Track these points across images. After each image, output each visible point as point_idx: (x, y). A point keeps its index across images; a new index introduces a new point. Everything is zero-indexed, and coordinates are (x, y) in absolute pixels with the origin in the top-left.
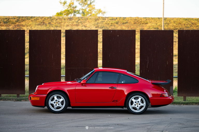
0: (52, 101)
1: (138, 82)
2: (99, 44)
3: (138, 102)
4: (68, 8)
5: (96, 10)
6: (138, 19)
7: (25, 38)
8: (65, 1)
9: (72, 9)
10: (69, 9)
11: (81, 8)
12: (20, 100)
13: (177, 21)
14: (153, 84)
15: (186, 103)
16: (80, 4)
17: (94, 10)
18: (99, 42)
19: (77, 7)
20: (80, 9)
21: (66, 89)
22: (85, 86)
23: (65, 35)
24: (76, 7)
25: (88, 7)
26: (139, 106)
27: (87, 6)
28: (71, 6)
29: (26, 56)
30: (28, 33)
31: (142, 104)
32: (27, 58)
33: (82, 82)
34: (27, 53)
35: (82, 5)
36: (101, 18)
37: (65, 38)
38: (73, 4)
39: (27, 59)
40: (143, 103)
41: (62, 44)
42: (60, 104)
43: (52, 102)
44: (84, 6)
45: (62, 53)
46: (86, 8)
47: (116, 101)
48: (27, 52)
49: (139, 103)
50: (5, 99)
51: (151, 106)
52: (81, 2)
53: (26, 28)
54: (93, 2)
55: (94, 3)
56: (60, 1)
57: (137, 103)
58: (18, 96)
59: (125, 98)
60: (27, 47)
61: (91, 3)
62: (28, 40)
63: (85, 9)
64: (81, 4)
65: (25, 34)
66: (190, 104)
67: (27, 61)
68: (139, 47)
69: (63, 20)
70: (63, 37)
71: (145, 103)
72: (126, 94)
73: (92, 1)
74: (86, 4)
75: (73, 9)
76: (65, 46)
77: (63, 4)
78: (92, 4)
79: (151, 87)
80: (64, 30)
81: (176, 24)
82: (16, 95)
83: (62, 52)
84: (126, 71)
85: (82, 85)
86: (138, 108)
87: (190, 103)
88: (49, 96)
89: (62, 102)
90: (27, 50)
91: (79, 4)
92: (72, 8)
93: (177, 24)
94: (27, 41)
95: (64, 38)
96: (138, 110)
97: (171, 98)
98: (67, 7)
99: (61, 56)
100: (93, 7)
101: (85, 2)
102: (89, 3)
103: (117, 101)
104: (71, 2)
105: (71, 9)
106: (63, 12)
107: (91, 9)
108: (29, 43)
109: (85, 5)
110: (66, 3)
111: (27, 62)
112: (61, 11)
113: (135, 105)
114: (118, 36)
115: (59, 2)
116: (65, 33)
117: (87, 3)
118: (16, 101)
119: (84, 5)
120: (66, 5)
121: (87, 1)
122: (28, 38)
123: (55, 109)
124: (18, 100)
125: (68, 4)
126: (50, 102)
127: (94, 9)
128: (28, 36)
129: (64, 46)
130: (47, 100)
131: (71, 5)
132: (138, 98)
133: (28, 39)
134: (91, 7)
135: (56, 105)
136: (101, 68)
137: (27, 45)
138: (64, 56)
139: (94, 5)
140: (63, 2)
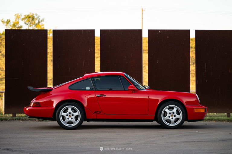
8: (8, 20)
16: (26, 23)
24: (21, 27)
27: (35, 26)
35: (29, 24)
38: (18, 23)
46: (33, 28)
52: (27, 21)
54: (42, 21)
55: (43, 22)
56: (2, 20)
61: (39, 22)
73: (40, 20)
77: (6, 24)
78: (40, 24)
91: (24, 23)
101: (32, 21)
102: (37, 22)
104: (16, 21)
109: (32, 25)
110: (9, 22)
114: (168, 37)
115: (1, 21)
117: (35, 22)
125: (12, 23)
131: (16, 25)
139: (43, 25)
140: (6, 20)
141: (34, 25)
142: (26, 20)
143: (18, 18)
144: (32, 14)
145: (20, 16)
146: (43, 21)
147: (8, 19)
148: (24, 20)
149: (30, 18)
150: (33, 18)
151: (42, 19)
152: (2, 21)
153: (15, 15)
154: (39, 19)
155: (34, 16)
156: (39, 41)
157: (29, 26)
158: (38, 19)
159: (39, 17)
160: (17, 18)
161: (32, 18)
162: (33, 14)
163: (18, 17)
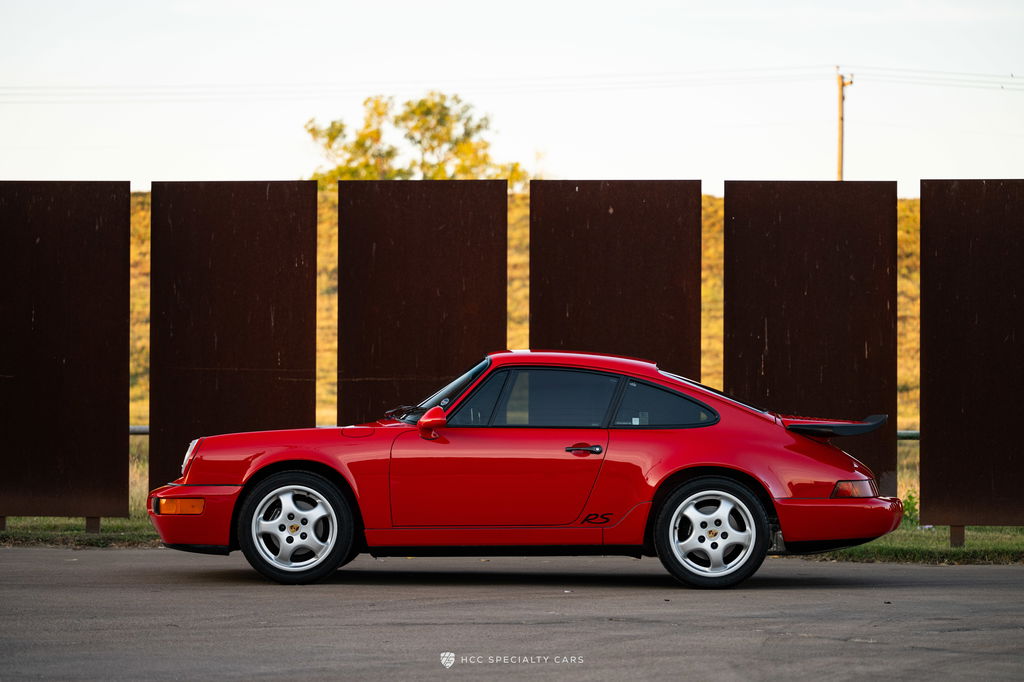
0: (267, 518)
1: (717, 421)
2: (511, 329)
3: (718, 522)
4: (350, 161)
5: (496, 166)
6: (712, 205)
7: (132, 300)
8: (333, 124)
9: (372, 161)
10: (354, 165)
11: (419, 162)
12: (105, 543)
13: (908, 213)
14: (794, 430)
15: (966, 554)
16: (412, 138)
17: (484, 171)
18: (513, 320)
19: (400, 152)
20: (414, 164)
21: (345, 458)
22: (442, 441)
23: (336, 283)
24: (390, 154)
25: (456, 154)
26: (722, 543)
27: (450, 150)
28: (365, 152)
29: (134, 392)
30: (145, 274)
31: (735, 536)
32: (141, 398)
33: (424, 420)
34: (142, 375)
35: (426, 143)
36: (519, 202)
37: (335, 301)
38: (376, 136)
39: (140, 403)
40: (741, 527)
41: (322, 328)
42: (311, 534)
43: (271, 526)
44: (432, 149)
45: (319, 374)
46: (442, 159)
47: (599, 519)
48: (141, 370)
49: (720, 530)
50: (23, 539)
51: (781, 548)
52: (416, 128)
53: (138, 252)
54: (479, 127)
55: (484, 135)
56: (311, 121)
57: (711, 527)
58: (93, 524)
59: (648, 502)
60: (139, 344)
61: (468, 134)
62: (148, 310)
63: (438, 164)
64: (417, 136)
65: (133, 282)
66: (983, 558)
67: (143, 414)
68: (719, 346)
69: (326, 210)
70: (326, 296)
71: (751, 530)
72: (653, 482)
73: (473, 124)
74: (442, 141)
75: (376, 166)
76: (336, 338)
77: (325, 140)
78: (475, 139)
79: (781, 447)
80: (330, 262)
81: (908, 232)
82: (81, 521)
83: (322, 370)
84: (654, 366)
85: (426, 433)
86: (716, 554)
87: (987, 552)
88: (253, 493)
89: (321, 523)
90: (142, 361)
91: (406, 136)
92: (373, 156)
93: (911, 230)
94: (139, 313)
95: (330, 299)
96: (717, 566)
97: (887, 506)
98: (348, 156)
99: (318, 391)
100: (481, 153)
101: (439, 128)
102: (458, 131)
103: (608, 520)
104: (368, 126)
105: (367, 166)
106: (324, 179)
107: (468, 163)
108: (148, 326)
109: (439, 145)
110: (340, 131)
111: (140, 418)
112: (315, 174)
113: (702, 539)
114: (611, 211)
115: (306, 127)
116: (336, 276)
117: (448, 133)
118: (80, 545)
119: (435, 143)
120: (343, 145)
121: (448, 125)
122: (148, 300)
123: (282, 560)
124: (91, 544)
125: (351, 138)
126: (258, 524)
127: (486, 163)
128: (147, 291)
129: (330, 342)
130: (242, 514)
131: (368, 143)
132: (716, 504)
133: (146, 305)
134: (471, 156)
135: (290, 540)
136: (526, 351)
137: (140, 336)
138: (329, 387)
139: (486, 146)
140: (324, 125)
141: (446, 147)
142: (412, 124)
143: (380, 115)
144: (437, 99)
145: (386, 104)
146: (486, 127)
147: (336, 118)
148: (402, 124)
149: (431, 116)
150: (443, 116)
151: (481, 120)
152: (310, 127)
153: (365, 103)
154: (469, 119)
155: (447, 104)
156: (97, 227)
157: (426, 150)
158: (463, 121)
159: (467, 108)
160: (371, 116)
161: (440, 113)
162: (443, 97)
163: (378, 110)
